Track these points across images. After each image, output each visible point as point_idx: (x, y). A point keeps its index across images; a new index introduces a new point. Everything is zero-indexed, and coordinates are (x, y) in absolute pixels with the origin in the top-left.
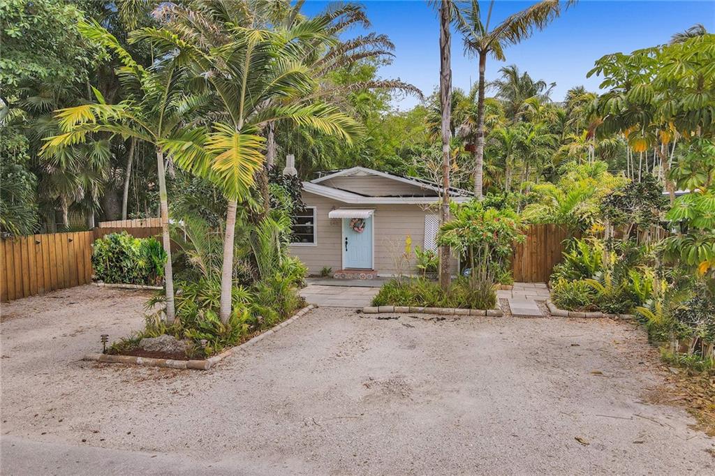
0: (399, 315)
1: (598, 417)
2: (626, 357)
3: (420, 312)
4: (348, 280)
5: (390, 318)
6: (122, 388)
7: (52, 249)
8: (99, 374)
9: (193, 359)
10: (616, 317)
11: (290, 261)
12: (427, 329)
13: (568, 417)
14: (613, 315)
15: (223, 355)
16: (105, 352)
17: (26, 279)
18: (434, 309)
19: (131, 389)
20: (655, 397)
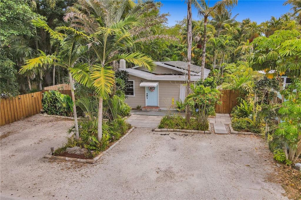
0: (169, 132)
1: (247, 189)
2: (260, 157)
3: (178, 131)
4: (148, 111)
5: (166, 134)
6: (61, 173)
7: (26, 101)
8: (51, 166)
9: (88, 159)
10: (257, 135)
11: (124, 106)
12: (181, 140)
13: (235, 189)
14: (256, 134)
15: (99, 156)
16: (52, 154)
17: (16, 114)
18: (184, 130)
19: (65, 173)
20: (270, 179)
